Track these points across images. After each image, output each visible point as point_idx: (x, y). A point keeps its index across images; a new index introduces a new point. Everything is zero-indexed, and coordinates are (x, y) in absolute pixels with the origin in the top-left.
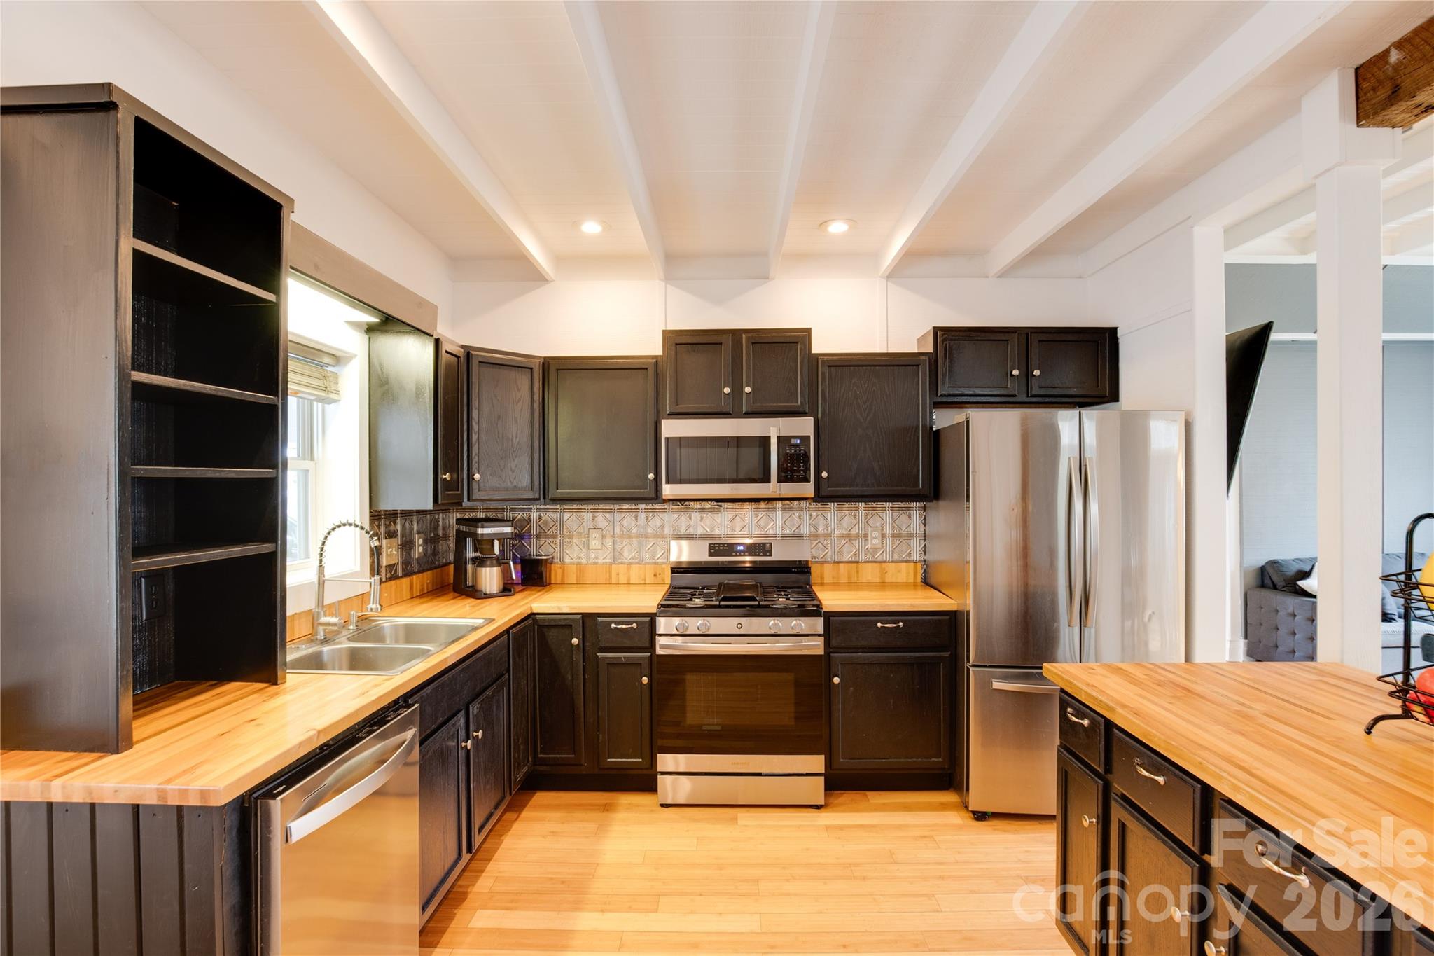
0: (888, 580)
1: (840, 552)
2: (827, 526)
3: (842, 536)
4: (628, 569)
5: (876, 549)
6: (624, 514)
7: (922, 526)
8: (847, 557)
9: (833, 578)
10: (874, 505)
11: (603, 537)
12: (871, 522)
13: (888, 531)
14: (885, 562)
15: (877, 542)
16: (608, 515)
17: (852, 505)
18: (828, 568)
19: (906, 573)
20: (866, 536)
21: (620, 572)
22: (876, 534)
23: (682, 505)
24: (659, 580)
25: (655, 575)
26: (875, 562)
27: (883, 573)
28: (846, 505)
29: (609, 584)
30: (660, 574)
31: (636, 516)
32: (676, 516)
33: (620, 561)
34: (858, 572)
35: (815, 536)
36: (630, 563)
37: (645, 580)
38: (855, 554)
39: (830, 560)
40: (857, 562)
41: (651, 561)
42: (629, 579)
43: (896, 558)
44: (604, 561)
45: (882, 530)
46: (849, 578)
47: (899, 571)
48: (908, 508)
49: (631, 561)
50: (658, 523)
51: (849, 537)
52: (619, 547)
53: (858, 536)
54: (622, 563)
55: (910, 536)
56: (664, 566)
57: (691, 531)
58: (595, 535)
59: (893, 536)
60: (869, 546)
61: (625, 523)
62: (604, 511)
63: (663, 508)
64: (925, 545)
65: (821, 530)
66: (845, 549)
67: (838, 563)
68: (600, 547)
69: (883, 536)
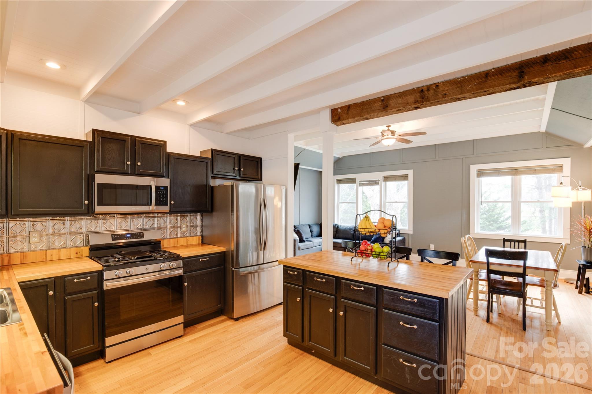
0: (189, 243)
1: (170, 234)
2: (165, 224)
3: (171, 228)
4: (59, 252)
5: (185, 232)
6: (55, 223)
7: (201, 222)
8: (173, 236)
9: (168, 245)
10: (184, 214)
11: (41, 235)
12: (182, 221)
13: (189, 224)
14: (188, 237)
15: (185, 229)
16: (44, 223)
17: (175, 215)
18: (166, 241)
19: (196, 240)
20: (180, 227)
21: (53, 254)
22: (185, 226)
23: (93, 216)
24: (79, 255)
25: (76, 253)
26: (184, 237)
27: (187, 241)
28: (173, 215)
29: (46, 261)
30: (80, 252)
31: (64, 223)
32: (89, 222)
33: (53, 248)
34: (178, 242)
35: (159, 228)
36: (59, 249)
37: (70, 256)
38: (176, 235)
39: (166, 238)
40: (177, 238)
41: (73, 246)
42: (59, 257)
43: (192, 235)
44: (41, 249)
45: (187, 224)
46: (174, 244)
47: (193, 240)
48: (196, 215)
49: (60, 247)
50: (78, 226)
51: (174, 228)
52: (51, 240)
53: (177, 227)
54: (54, 249)
55: (197, 226)
56: (82, 248)
57: (98, 229)
58: (36, 234)
59: (191, 226)
60: (182, 231)
61: (56, 227)
62: (42, 221)
63: (81, 218)
64: (202, 229)
65: (162, 225)
66: (172, 233)
67: (170, 239)
68: (38, 241)
69: (187, 226)
